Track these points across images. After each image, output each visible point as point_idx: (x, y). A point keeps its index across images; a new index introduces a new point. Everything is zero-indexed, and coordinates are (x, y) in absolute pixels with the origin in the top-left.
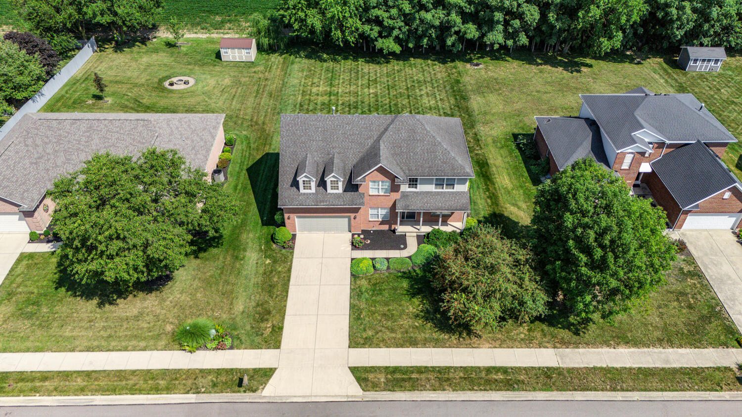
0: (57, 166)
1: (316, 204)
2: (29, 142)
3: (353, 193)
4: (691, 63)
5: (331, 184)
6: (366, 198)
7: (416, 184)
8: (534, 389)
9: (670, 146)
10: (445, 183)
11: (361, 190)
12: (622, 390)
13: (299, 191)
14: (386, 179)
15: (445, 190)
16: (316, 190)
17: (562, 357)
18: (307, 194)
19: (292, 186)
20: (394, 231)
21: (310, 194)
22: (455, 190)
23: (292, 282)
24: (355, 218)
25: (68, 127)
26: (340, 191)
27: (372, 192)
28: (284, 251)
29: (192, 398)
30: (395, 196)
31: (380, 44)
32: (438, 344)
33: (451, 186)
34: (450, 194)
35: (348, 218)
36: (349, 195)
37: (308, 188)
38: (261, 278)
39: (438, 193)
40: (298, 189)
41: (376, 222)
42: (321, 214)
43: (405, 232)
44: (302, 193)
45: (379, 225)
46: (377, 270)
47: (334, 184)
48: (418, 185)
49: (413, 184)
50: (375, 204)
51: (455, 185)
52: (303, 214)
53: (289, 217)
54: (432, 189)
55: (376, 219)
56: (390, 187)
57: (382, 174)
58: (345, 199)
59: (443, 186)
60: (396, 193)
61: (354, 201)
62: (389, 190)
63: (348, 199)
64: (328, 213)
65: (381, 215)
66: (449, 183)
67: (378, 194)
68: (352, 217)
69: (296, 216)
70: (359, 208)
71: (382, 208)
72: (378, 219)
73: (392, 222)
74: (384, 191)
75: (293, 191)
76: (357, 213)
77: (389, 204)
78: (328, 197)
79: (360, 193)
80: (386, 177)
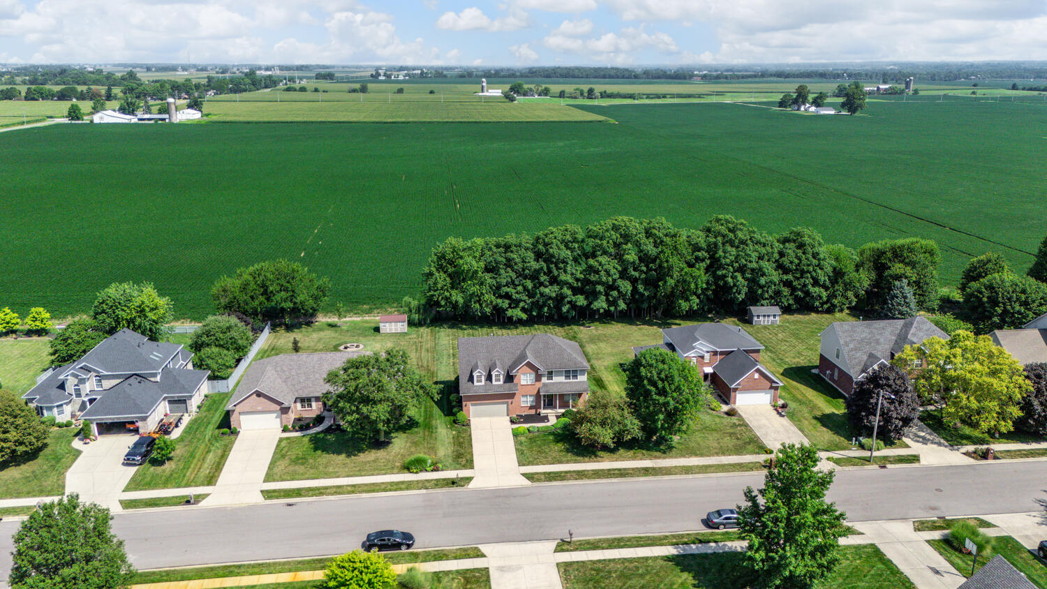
0: (300, 382)
1: (485, 392)
2: (279, 369)
3: (510, 384)
4: (755, 319)
5: (496, 377)
6: (519, 387)
7: (552, 377)
8: (638, 476)
9: (722, 353)
10: (571, 375)
11: (515, 381)
12: (692, 473)
14: (532, 372)
15: (571, 380)
16: (485, 383)
17: (655, 463)
18: (479, 386)
19: (468, 381)
20: (539, 414)
21: (481, 386)
22: (578, 380)
23: (473, 441)
24: (512, 403)
25: (305, 359)
26: (501, 382)
27: (523, 382)
28: (464, 427)
29: (424, 491)
30: (538, 385)
31: (510, 313)
32: (576, 462)
33: (575, 377)
34: (575, 382)
35: (507, 403)
36: (508, 385)
37: (479, 381)
38: (452, 440)
39: (567, 382)
40: (473, 383)
41: (526, 407)
42: (488, 400)
43: (547, 413)
44: (476, 385)
45: (528, 410)
46: (531, 432)
47: (498, 377)
48: (554, 377)
49: (550, 377)
50: (525, 393)
51: (578, 376)
52: (476, 401)
53: (466, 405)
54: (563, 380)
55: (526, 405)
56: (535, 378)
57: (529, 368)
58: (505, 388)
59: (570, 377)
60: (539, 382)
61: (510, 387)
62: (534, 380)
63: (507, 388)
64: (493, 400)
65: (529, 401)
66: (574, 375)
67: (527, 384)
68: (510, 403)
69: (470, 404)
70: (514, 393)
71: (530, 395)
72: (528, 405)
73: (538, 407)
74: (531, 381)
75: (470, 384)
76: (513, 398)
77: (535, 392)
78: (494, 387)
79: (514, 384)
80: (532, 370)
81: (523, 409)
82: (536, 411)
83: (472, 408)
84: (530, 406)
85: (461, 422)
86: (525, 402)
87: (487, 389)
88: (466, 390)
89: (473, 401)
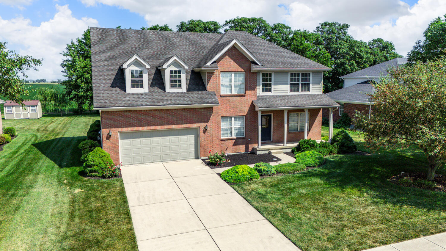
1: (152, 103)
3: (200, 92)
5: (171, 77)
7: (270, 85)
10: (300, 82)
11: (210, 87)
13: (125, 91)
14: (240, 69)
15: (300, 93)
16: (149, 90)
18: (137, 94)
19: (113, 86)
20: (254, 152)
21: (142, 94)
22: (311, 92)
23: (131, 203)
24: (205, 131)
26: (183, 89)
27: (224, 91)
28: (103, 180)
30: (250, 97)
33: (306, 86)
34: (308, 95)
35: (195, 131)
36: (195, 94)
38: (67, 206)
39: (295, 96)
40: (124, 88)
41: (230, 141)
42: (159, 125)
43: (268, 150)
44: (129, 93)
45: (233, 145)
46: (265, 175)
47: (176, 77)
48: (273, 86)
49: (266, 85)
50: (227, 111)
51: (311, 85)
52: (131, 127)
53: (109, 136)
54: (287, 91)
55: (229, 136)
56: (245, 83)
57: (235, 60)
58: (191, 98)
59: (299, 86)
60: (252, 92)
61: (204, 99)
62: (243, 87)
63: (195, 98)
64: (168, 125)
65: (234, 129)
66: (304, 82)
67: (231, 94)
68: (202, 130)
69: (119, 134)
70: (210, 110)
71: (235, 117)
72: (232, 136)
73: (249, 139)
74: (237, 88)
75: (116, 91)
76: (207, 121)
77: (245, 110)
78: (168, 96)
79: (209, 92)
80: (240, 66)
81: (224, 145)
82: (247, 148)
83: (122, 143)
84: (237, 138)
85: (97, 172)
86: (227, 130)
87: (156, 100)
88: (107, 101)
89: (123, 127)
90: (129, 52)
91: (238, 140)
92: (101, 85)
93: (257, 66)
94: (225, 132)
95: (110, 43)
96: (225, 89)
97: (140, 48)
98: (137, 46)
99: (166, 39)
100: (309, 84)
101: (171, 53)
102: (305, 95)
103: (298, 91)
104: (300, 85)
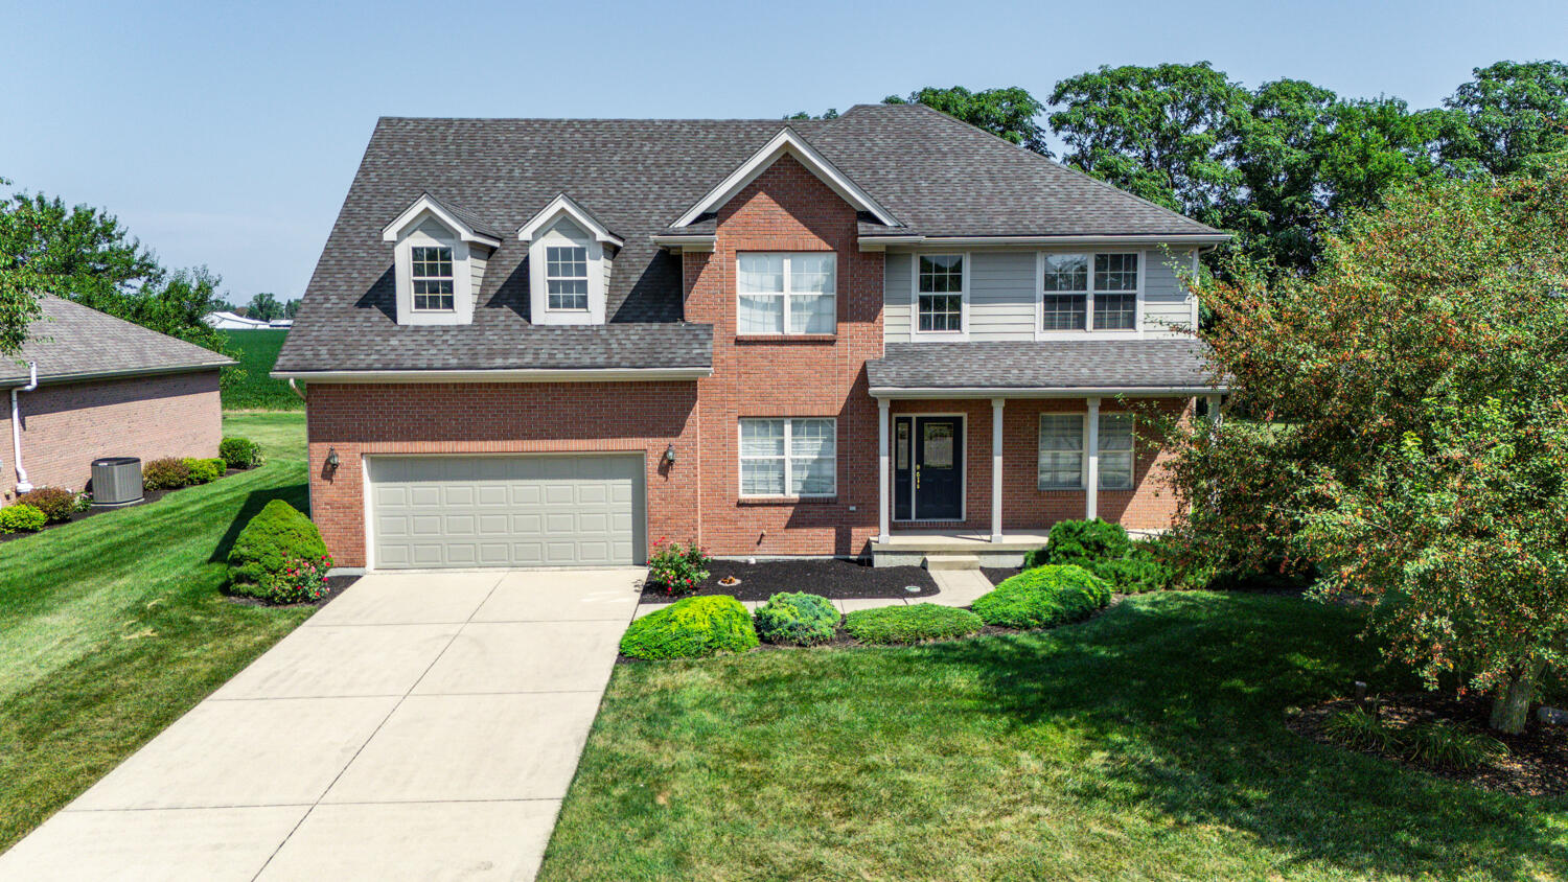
1: (467, 361)
3: (656, 326)
5: (552, 270)
6: (716, 346)
7: (956, 303)
10: (1091, 291)
11: (696, 305)
13: (395, 320)
14: (816, 242)
15: (1091, 335)
16: (477, 315)
18: (431, 330)
19: (362, 304)
20: (863, 555)
21: (446, 330)
22: (1140, 333)
24: (666, 467)
26: (596, 313)
27: (750, 323)
30: (860, 346)
33: (1117, 308)
34: (1121, 346)
35: (631, 466)
36: (636, 333)
37: (437, 295)
39: (1063, 346)
40: (391, 312)
41: (773, 510)
42: (498, 439)
43: (922, 553)
44: (407, 326)
45: (787, 527)
46: (781, 640)
47: (567, 270)
48: (966, 308)
49: (940, 304)
50: (763, 398)
51: (1140, 304)
52: (402, 440)
53: (329, 466)
54: (1030, 328)
55: (774, 492)
56: (835, 293)
57: (793, 209)
58: (614, 346)
59: (1084, 309)
60: (864, 327)
61: (660, 350)
62: (830, 306)
63: (629, 346)
64: (530, 437)
65: (794, 468)
66: (1108, 292)
67: (780, 334)
68: (653, 463)
69: (364, 462)
70: (685, 391)
71: (797, 421)
72: (783, 492)
73: (853, 508)
74: (806, 315)
75: (367, 320)
76: (676, 431)
77: (834, 397)
78: (533, 337)
79: (691, 325)
80: (814, 230)
81: (751, 521)
82: (843, 542)
83: (372, 492)
84: (802, 502)
85: (254, 582)
86: (763, 467)
87: (485, 352)
88: (324, 351)
89: (378, 440)
90: (469, 191)
91: (806, 509)
92: (327, 300)
93: (877, 228)
94: (759, 476)
95: (419, 166)
96: (758, 314)
97: (511, 178)
98: (503, 173)
99: (618, 144)
100: (1133, 298)
101: (612, 192)
102: (1111, 342)
103: (1081, 325)
104: (1090, 304)
